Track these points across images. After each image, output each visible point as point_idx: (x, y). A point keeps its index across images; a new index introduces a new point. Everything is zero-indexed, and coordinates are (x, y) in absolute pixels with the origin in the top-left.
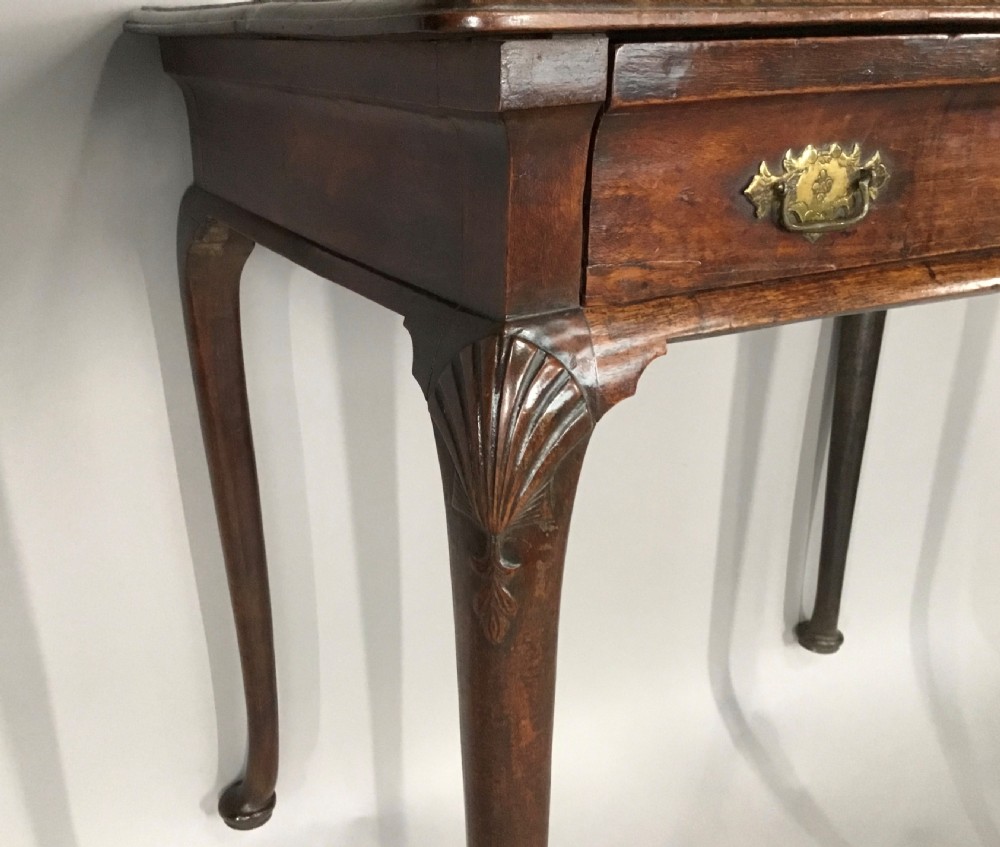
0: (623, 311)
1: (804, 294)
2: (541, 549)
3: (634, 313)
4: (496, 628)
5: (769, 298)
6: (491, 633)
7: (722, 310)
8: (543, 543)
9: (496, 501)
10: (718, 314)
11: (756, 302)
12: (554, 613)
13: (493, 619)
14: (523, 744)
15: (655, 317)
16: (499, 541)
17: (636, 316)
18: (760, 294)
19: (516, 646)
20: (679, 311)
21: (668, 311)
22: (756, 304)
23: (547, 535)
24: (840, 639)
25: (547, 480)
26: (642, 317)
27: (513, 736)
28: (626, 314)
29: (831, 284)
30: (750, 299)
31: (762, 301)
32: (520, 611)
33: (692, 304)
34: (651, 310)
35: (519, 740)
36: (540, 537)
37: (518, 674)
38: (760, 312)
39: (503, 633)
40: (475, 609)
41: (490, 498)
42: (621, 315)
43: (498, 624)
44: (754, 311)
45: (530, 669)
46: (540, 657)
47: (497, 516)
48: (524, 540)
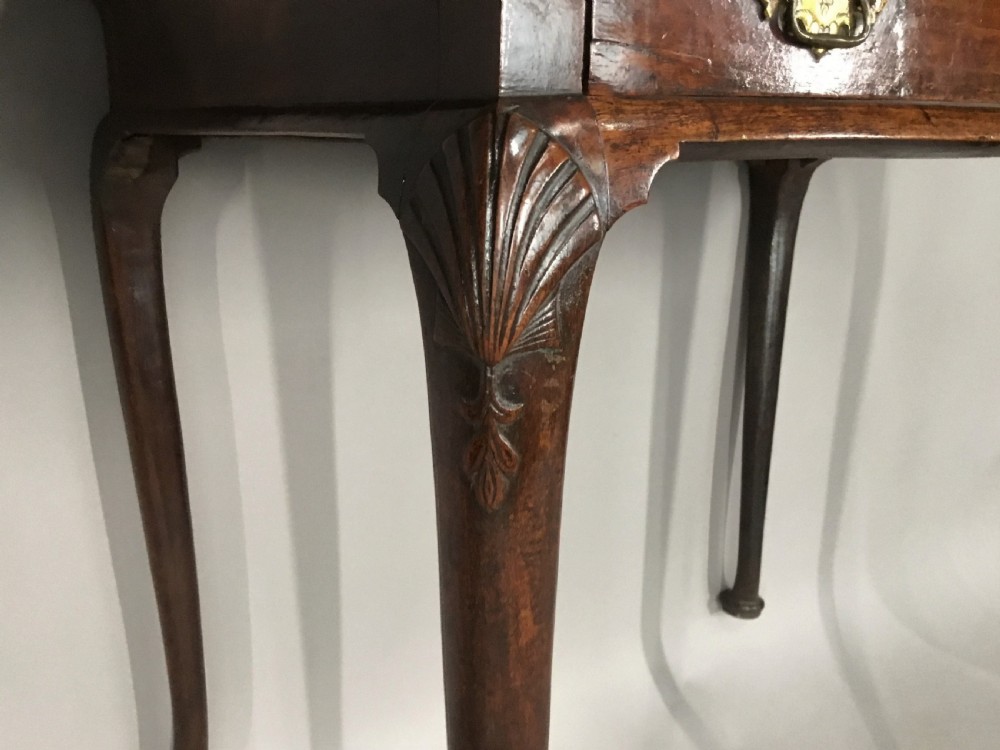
0: (631, 104)
1: (812, 115)
2: (546, 385)
3: (642, 108)
4: (492, 489)
5: (780, 114)
6: (485, 497)
7: (734, 118)
8: (549, 377)
9: (493, 318)
10: (731, 121)
11: (767, 115)
12: (560, 471)
13: (489, 477)
14: (523, 641)
15: (666, 114)
16: (495, 374)
17: (645, 111)
18: (770, 108)
19: (515, 514)
20: (690, 112)
21: (678, 111)
22: (767, 118)
23: (554, 367)
24: (761, 604)
25: (554, 295)
26: (652, 113)
27: (511, 632)
28: (634, 108)
29: (837, 110)
30: (761, 111)
31: (773, 115)
32: (522, 467)
33: (701, 108)
34: (660, 108)
35: (517, 634)
36: (545, 369)
37: (519, 550)
38: (771, 125)
39: (500, 497)
40: (466, 468)
41: (486, 314)
42: (628, 108)
43: (495, 484)
44: (766, 124)
45: (532, 543)
46: (544, 528)
47: (495, 339)
48: (526, 373)
